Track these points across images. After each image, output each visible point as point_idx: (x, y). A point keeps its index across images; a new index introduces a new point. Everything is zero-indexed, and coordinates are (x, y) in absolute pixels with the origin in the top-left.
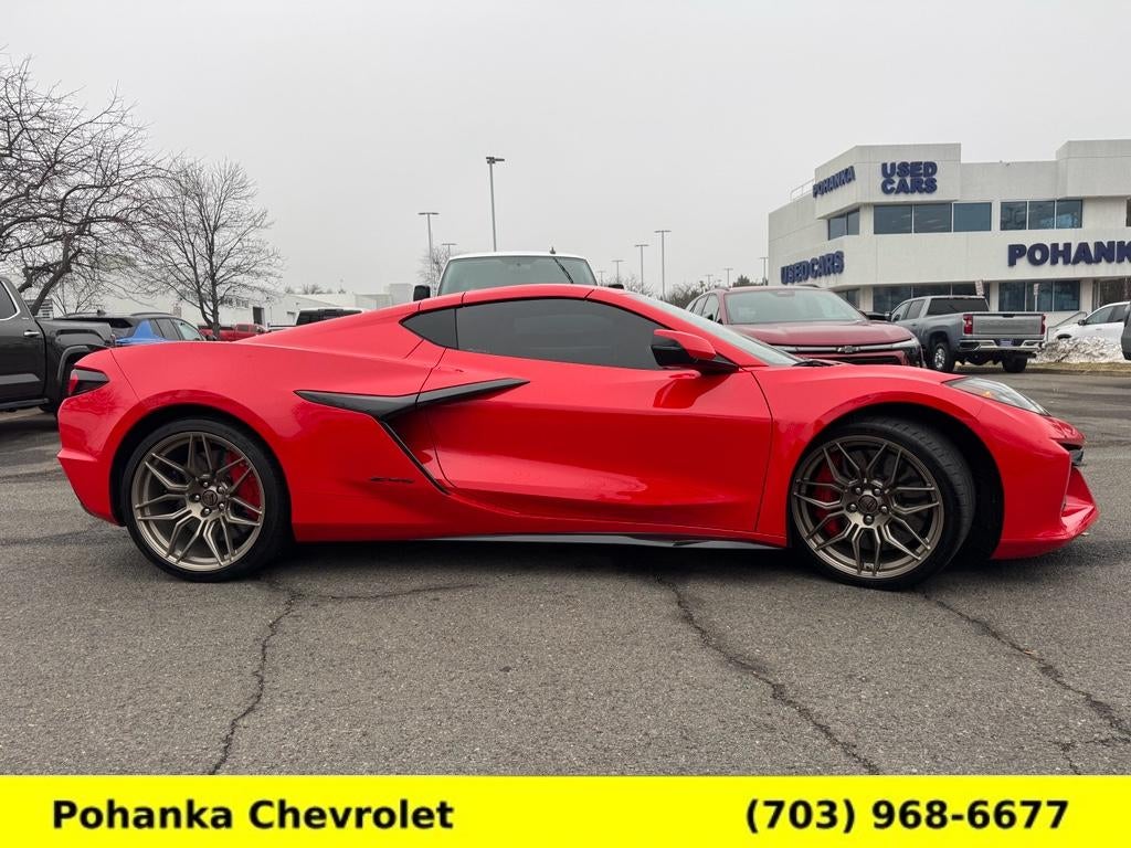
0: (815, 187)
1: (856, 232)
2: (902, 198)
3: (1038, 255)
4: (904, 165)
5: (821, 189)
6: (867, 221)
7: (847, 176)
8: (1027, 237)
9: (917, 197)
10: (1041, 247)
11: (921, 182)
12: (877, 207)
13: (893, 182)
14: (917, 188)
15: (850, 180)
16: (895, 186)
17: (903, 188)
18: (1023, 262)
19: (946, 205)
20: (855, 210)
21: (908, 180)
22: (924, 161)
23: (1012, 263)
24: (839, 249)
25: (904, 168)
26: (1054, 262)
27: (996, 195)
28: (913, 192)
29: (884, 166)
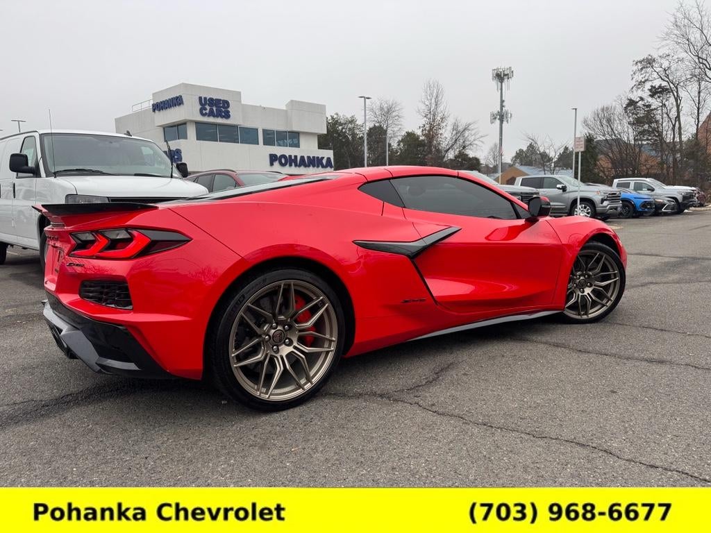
0: (153, 105)
1: (186, 138)
2: (211, 120)
3: (283, 161)
4: (211, 100)
5: (158, 107)
6: (191, 131)
7: (177, 101)
8: (279, 151)
9: (219, 120)
10: (283, 156)
11: (221, 111)
12: (197, 123)
13: (206, 109)
14: (219, 115)
15: (180, 104)
16: (207, 111)
17: (211, 114)
18: (276, 164)
19: (235, 127)
20: (184, 123)
21: (214, 109)
22: (222, 99)
23: (272, 164)
24: (178, 148)
25: (212, 102)
26: (291, 165)
27: (260, 125)
28: (217, 116)
29: (200, 98)
